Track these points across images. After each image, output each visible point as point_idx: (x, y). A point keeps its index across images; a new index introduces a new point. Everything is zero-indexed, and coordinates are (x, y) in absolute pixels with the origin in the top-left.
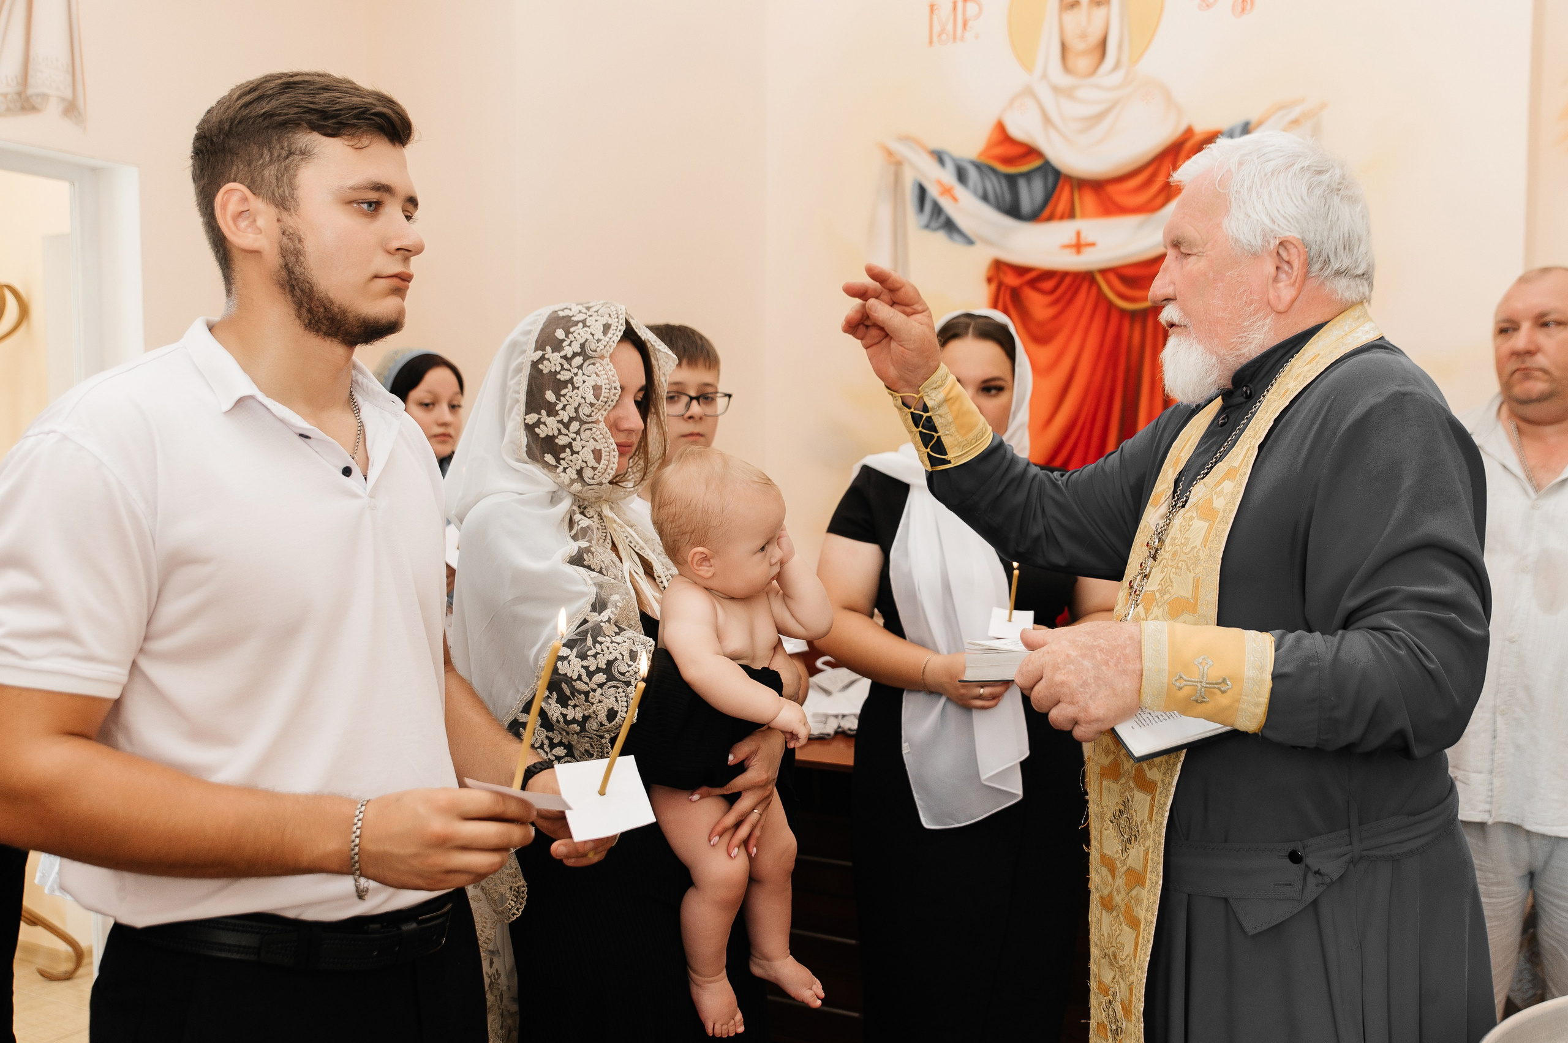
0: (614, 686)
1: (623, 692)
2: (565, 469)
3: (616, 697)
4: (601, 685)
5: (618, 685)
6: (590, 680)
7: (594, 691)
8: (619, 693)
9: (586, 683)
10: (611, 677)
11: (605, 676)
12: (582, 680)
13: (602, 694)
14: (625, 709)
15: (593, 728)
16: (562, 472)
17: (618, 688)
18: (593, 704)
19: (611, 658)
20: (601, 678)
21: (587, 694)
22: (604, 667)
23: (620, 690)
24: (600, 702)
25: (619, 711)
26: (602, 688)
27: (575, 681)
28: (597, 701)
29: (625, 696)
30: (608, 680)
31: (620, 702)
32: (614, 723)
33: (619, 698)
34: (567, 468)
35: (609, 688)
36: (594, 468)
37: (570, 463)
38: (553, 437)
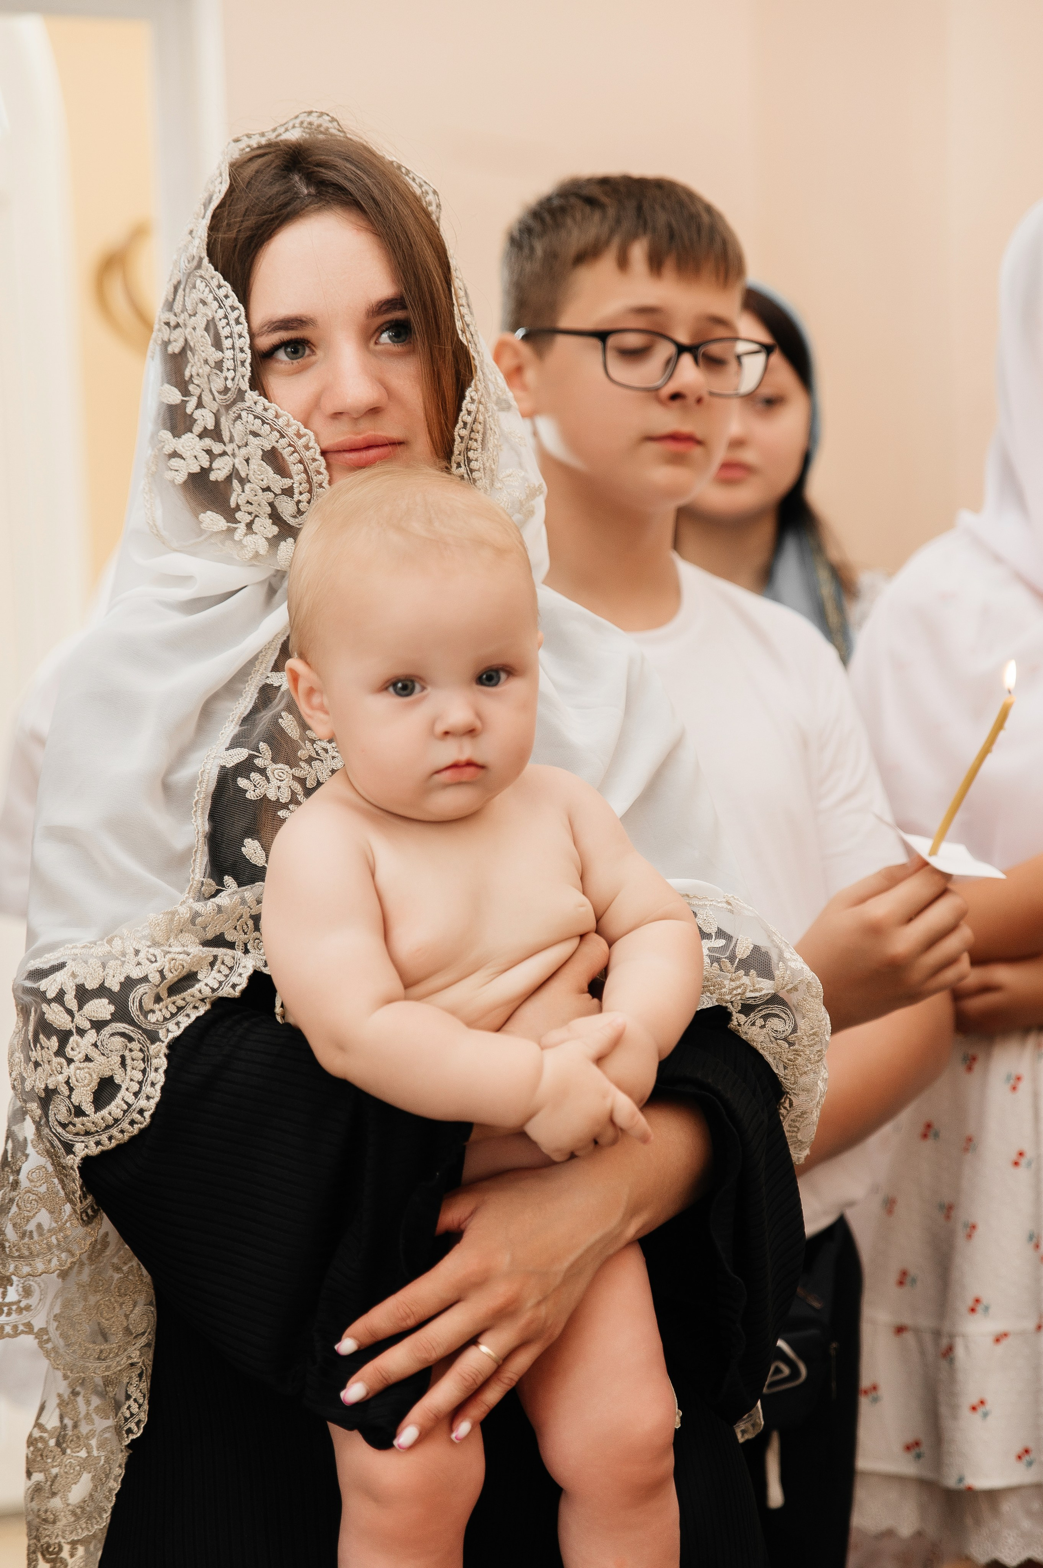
0: (123, 1035)
1: (141, 1050)
3: (123, 1058)
4: (98, 1025)
5: (132, 1034)
6: (80, 1008)
7: (81, 1032)
8: (131, 1050)
9: (70, 1012)
10: (123, 1014)
11: (112, 1008)
12: (62, 1003)
13: (95, 1045)
14: (136, 1087)
15: (59, 1117)
17: (130, 1039)
18: (70, 1061)
19: (136, 974)
20: (101, 1008)
21: (64, 1037)
22: (116, 988)
23: (135, 1045)
24: (88, 1059)
25: (124, 1087)
26: (98, 1032)
27: (49, 1002)
28: (81, 1056)
29: (143, 1060)
30: (117, 1017)
31: (129, 1068)
32: (104, 1112)
33: (128, 1061)
35: (113, 1035)
36: (288, 492)
37: (250, 508)
38: (205, 472)
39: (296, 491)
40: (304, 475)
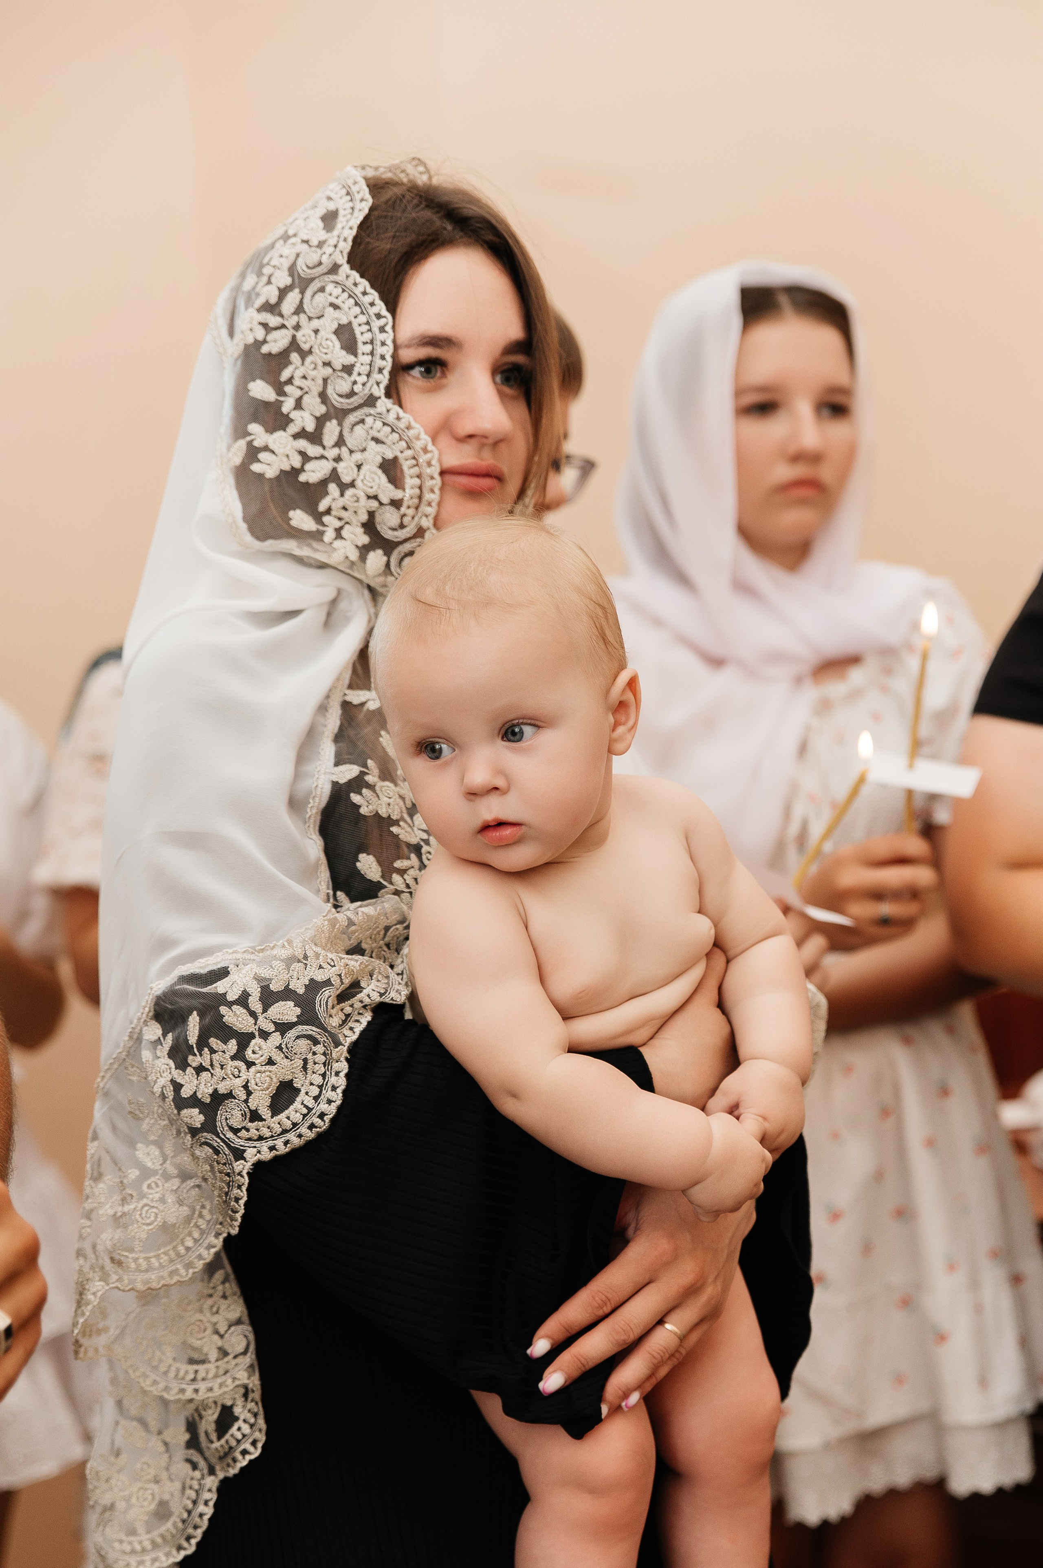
0: (309, 1037)
1: (324, 1054)
2: (338, 531)
3: (305, 1061)
4: (283, 1028)
5: (318, 1037)
6: (265, 1010)
7: (265, 1035)
8: (314, 1054)
9: (253, 1014)
10: (309, 1016)
11: (298, 1011)
12: (246, 1006)
13: (280, 1048)
14: (315, 1091)
15: (231, 1122)
16: (336, 539)
17: (316, 1042)
18: (250, 1064)
19: (320, 977)
20: (287, 1011)
21: (244, 1040)
22: (301, 991)
23: (320, 1049)
24: (270, 1062)
25: (303, 1092)
26: (283, 1035)
27: (230, 1004)
28: (264, 1059)
29: (324, 1064)
30: (301, 1021)
31: (309, 1072)
32: (282, 1116)
33: (310, 1065)
34: (341, 528)
35: (298, 1037)
36: (396, 504)
37: (344, 514)
38: (295, 472)
39: (405, 504)
40: (417, 491)
